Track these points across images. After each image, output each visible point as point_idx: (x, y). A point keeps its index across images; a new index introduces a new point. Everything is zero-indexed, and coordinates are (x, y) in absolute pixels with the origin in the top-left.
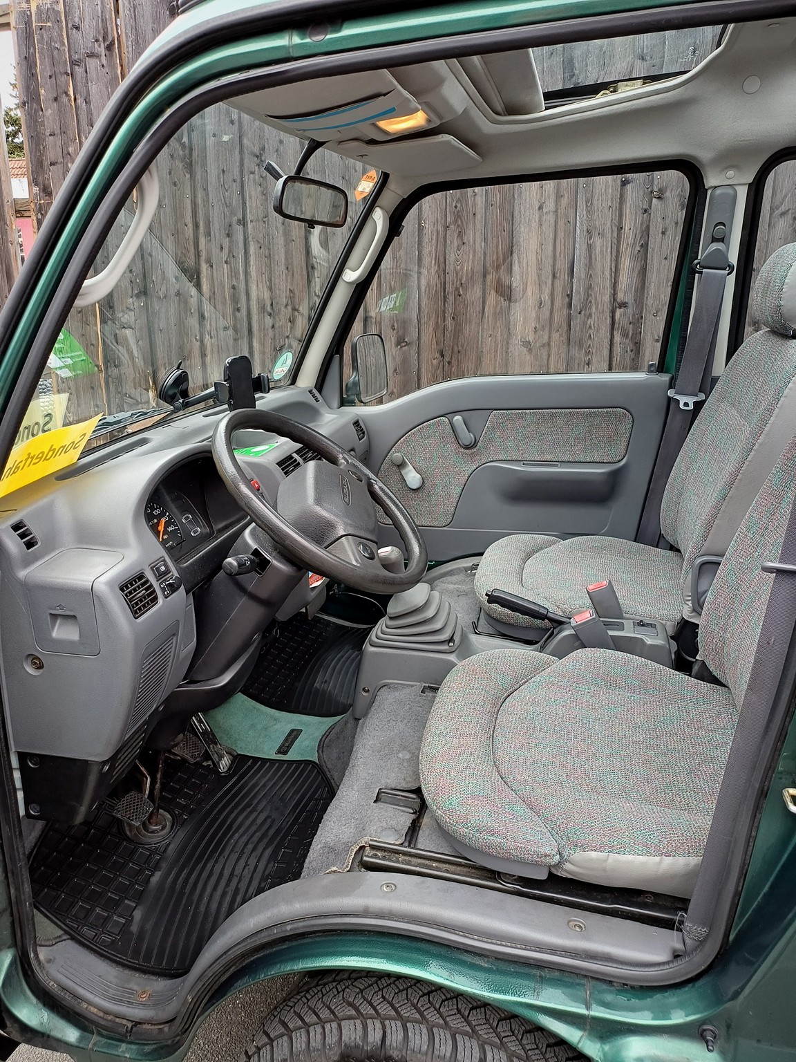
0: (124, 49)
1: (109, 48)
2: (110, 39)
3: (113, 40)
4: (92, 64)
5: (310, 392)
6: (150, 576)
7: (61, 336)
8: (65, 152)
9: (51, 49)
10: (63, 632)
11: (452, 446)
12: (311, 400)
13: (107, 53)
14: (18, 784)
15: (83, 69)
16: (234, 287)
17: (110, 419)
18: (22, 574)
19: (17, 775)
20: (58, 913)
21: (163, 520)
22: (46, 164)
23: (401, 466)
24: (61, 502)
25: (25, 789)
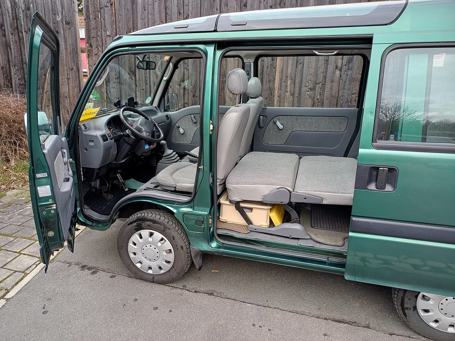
0: (116, 5)
1: (111, 5)
2: (112, 2)
3: (113, 3)
4: (106, 9)
5: (156, 107)
6: (107, 135)
7: (93, 91)
8: (97, 34)
9: (94, 4)
10: (91, 144)
11: (191, 123)
12: (156, 109)
13: (111, 6)
14: (82, 174)
15: (104, 10)
16: (146, 77)
17: (103, 109)
18: (84, 133)
19: (82, 172)
20: (88, 205)
21: (112, 129)
22: (91, 38)
23: (179, 127)
24: (92, 123)
25: (83, 175)
